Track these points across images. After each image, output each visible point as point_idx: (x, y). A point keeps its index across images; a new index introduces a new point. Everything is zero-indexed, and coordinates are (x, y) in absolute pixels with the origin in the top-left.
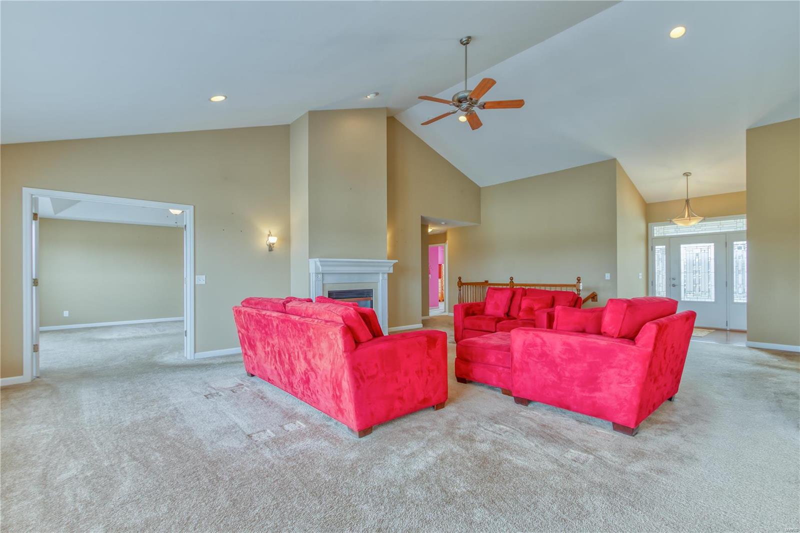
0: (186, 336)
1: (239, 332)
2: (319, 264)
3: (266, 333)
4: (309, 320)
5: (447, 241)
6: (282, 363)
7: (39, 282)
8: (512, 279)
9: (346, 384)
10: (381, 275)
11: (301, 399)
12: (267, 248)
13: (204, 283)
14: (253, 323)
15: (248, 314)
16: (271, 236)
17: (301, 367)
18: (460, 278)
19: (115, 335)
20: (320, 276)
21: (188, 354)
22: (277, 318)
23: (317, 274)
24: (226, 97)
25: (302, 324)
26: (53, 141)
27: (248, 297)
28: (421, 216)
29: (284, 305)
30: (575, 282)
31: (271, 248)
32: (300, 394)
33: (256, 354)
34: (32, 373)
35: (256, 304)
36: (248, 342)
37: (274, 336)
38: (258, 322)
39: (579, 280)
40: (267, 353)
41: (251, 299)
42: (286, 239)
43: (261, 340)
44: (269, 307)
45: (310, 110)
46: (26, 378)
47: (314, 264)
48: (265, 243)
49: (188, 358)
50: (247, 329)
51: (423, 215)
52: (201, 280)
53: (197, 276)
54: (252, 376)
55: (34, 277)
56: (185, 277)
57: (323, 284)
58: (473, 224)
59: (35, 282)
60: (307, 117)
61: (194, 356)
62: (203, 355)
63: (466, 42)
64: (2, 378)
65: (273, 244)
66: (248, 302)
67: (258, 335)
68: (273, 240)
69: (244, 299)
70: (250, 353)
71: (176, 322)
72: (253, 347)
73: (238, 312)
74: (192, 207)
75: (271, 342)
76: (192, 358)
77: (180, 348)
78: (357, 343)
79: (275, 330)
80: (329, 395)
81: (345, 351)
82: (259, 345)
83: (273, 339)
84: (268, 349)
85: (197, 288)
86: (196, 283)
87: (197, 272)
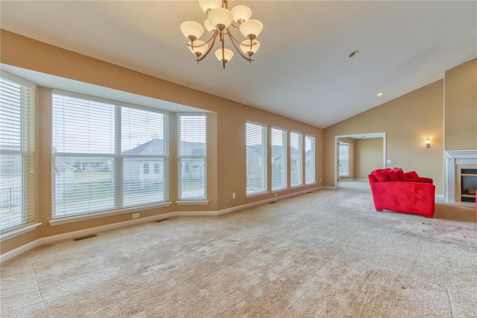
12: (426, 146)
13: (390, 163)
16: (428, 140)
23: (449, 159)
31: (428, 146)
34: (337, 187)
48: (425, 143)
53: (387, 160)
68: (428, 142)
74: (385, 133)
85: (387, 165)
86: (387, 163)
87: (387, 159)
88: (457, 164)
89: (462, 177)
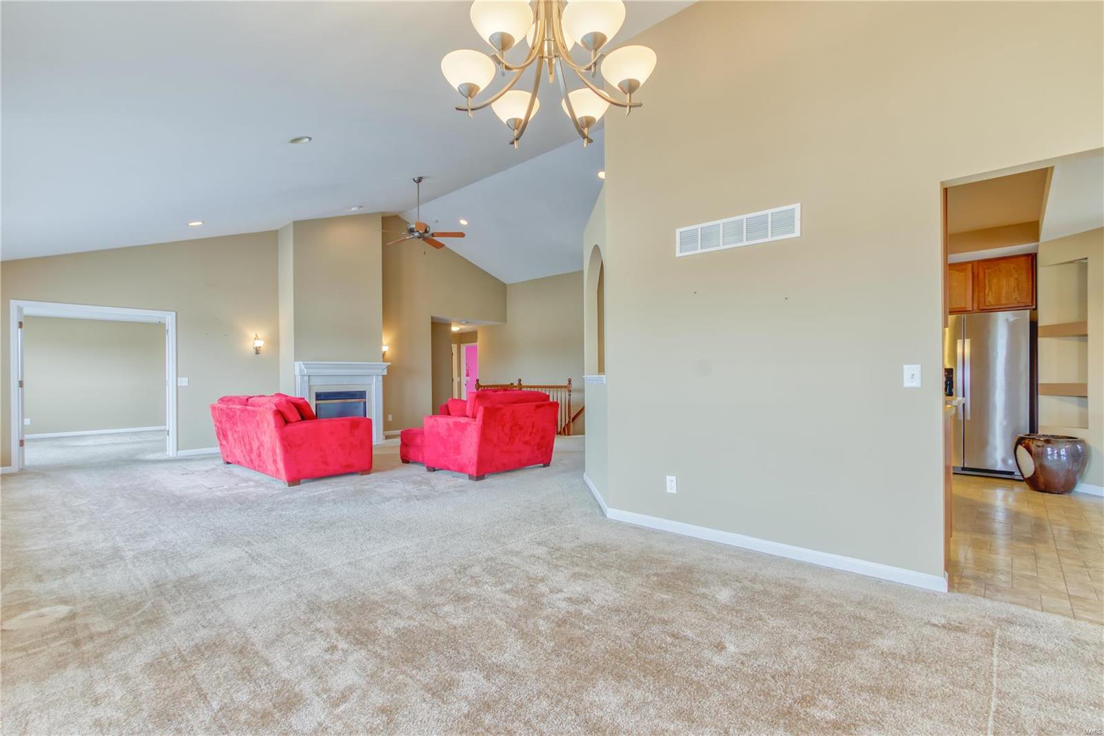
0: (168, 435)
1: (216, 425)
2: (303, 366)
3: (233, 423)
4: (257, 409)
5: (478, 340)
6: (245, 445)
7: (25, 383)
8: (520, 380)
9: (279, 450)
10: (374, 377)
11: (258, 471)
12: (254, 351)
13: (187, 384)
14: (224, 416)
15: (221, 409)
16: (258, 339)
17: (255, 444)
18: (478, 381)
19: (90, 442)
20: (306, 378)
21: (171, 452)
22: (239, 409)
23: (303, 376)
24: (203, 222)
25: (253, 411)
26: (34, 258)
27: (221, 396)
28: (432, 318)
29: (247, 400)
30: (566, 383)
31: (257, 351)
32: (257, 468)
33: (228, 443)
34: (19, 466)
35: (228, 401)
36: (222, 434)
37: (238, 424)
38: (227, 415)
39: (570, 381)
40: (234, 439)
41: (225, 397)
42: (274, 342)
43: (231, 429)
44: (237, 402)
45: (296, 219)
46: (14, 468)
47: (298, 366)
48: (251, 345)
49: (171, 455)
50: (221, 422)
51: (433, 315)
52: (184, 382)
53: (179, 379)
54: (228, 463)
55: (20, 379)
56: (167, 379)
57: (310, 386)
58: (497, 323)
59: (21, 384)
60: (292, 226)
61: (177, 454)
62: (183, 453)
63: (420, 180)
64: (2, 466)
65: (260, 347)
66: (222, 400)
67: (228, 426)
68: (260, 343)
69: (220, 397)
70: (224, 442)
71: (161, 431)
72: (225, 436)
73: (213, 408)
74: (174, 314)
75: (237, 429)
76: (175, 455)
77: (163, 449)
78: (287, 422)
79: (238, 419)
80: (271, 461)
81: (276, 427)
82: (229, 434)
83: (238, 427)
84: (236, 436)
85: (179, 390)
86: (179, 385)
87: (179, 374)
88: (311, 384)
89: (316, 405)
